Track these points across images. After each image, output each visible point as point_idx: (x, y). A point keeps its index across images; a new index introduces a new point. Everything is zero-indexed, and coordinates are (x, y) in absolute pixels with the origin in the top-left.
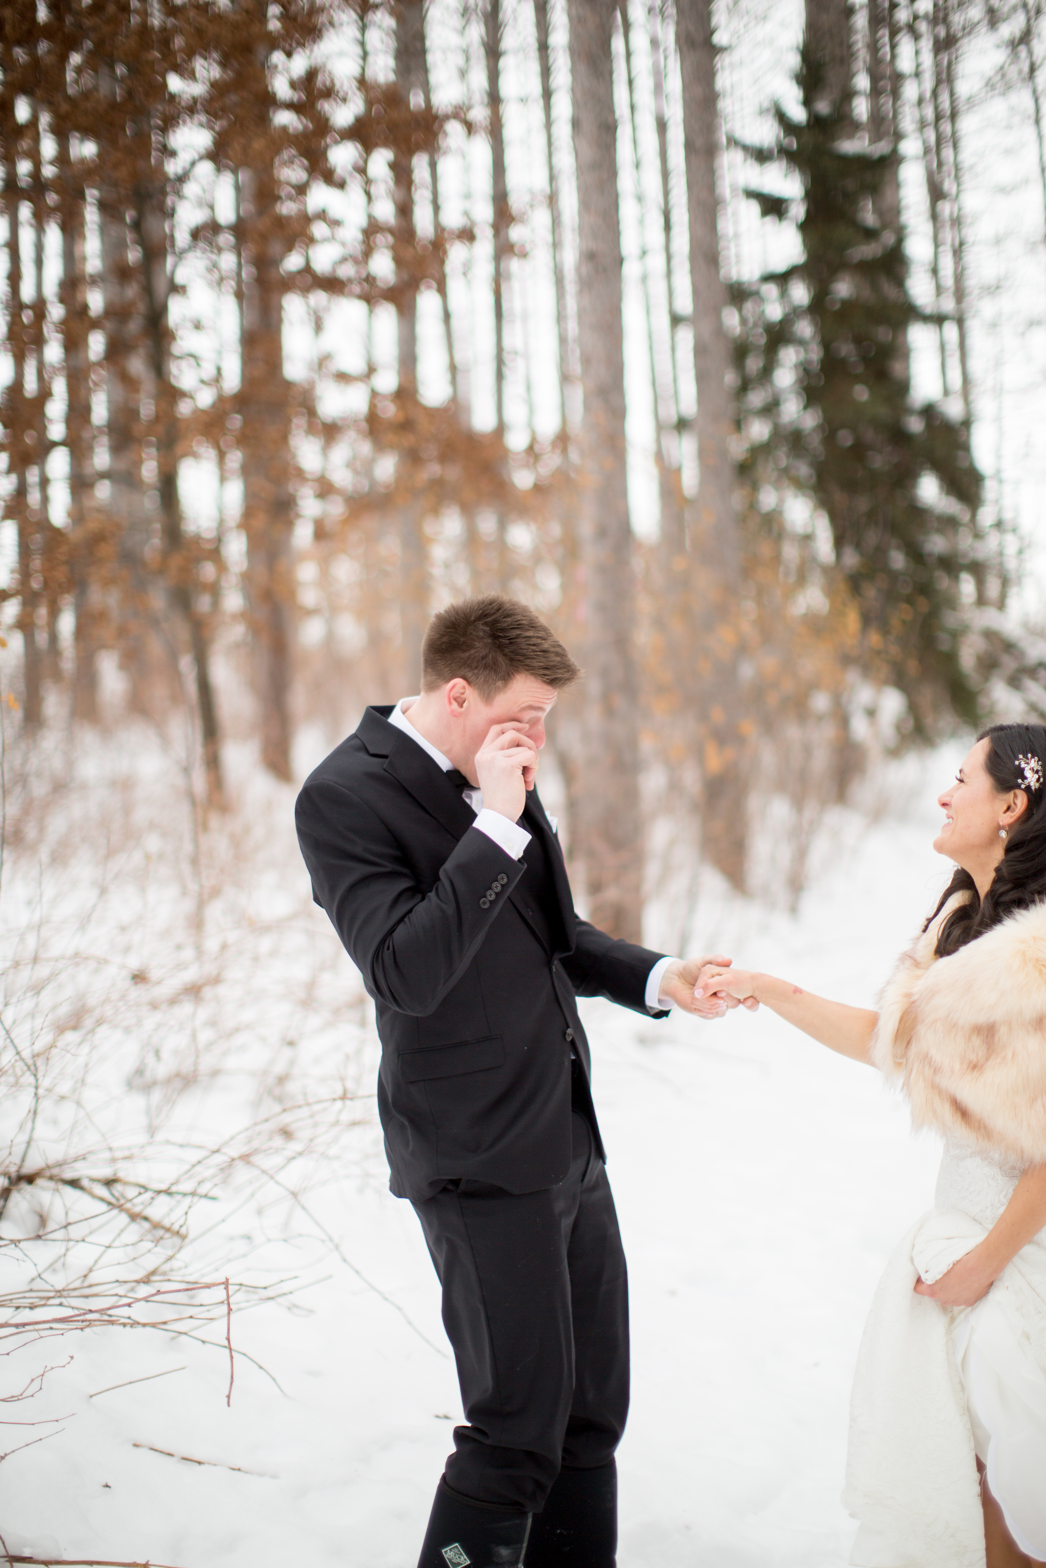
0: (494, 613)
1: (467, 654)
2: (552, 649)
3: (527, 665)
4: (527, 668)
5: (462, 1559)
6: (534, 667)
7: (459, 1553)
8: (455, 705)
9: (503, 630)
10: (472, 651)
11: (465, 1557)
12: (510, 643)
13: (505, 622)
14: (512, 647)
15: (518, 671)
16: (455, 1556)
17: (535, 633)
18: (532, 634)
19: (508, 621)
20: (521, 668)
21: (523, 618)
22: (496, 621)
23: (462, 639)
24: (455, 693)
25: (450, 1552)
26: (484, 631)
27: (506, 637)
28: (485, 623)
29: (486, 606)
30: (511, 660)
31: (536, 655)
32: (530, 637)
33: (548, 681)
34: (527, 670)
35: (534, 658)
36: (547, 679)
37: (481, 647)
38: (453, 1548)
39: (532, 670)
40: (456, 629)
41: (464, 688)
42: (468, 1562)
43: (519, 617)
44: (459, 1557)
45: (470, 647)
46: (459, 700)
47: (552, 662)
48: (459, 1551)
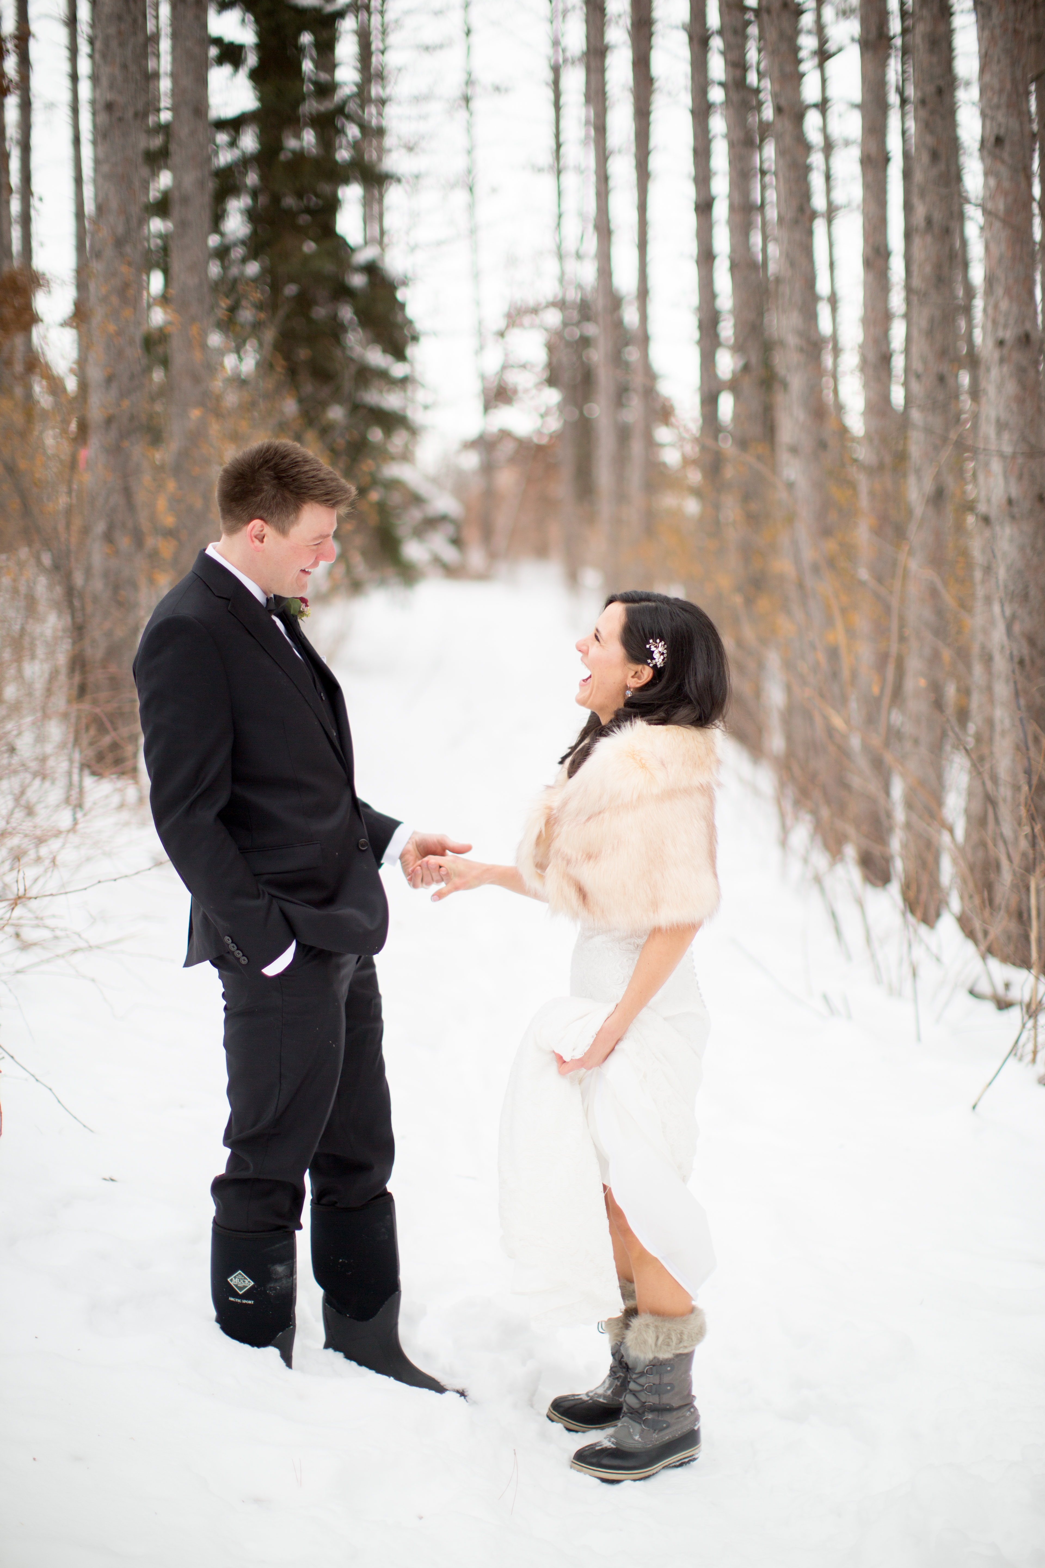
0: (273, 458)
1: (259, 498)
2: (328, 477)
3: (310, 496)
4: (311, 497)
5: (247, 1282)
6: (317, 495)
7: (243, 1278)
8: (257, 542)
9: (284, 471)
10: (263, 495)
11: (249, 1280)
12: (293, 480)
13: (284, 463)
14: (296, 483)
15: (305, 502)
16: (240, 1281)
17: (310, 467)
18: (308, 469)
19: (287, 462)
20: (307, 498)
21: (297, 456)
22: (276, 465)
23: (252, 486)
24: (254, 532)
25: (235, 1279)
26: (269, 475)
27: (288, 476)
28: (268, 468)
29: (265, 453)
30: (298, 494)
31: (316, 485)
32: (307, 471)
33: (331, 506)
34: (312, 500)
35: (315, 488)
36: (330, 504)
37: (268, 489)
38: (237, 1275)
39: (316, 499)
40: (245, 479)
41: (262, 526)
42: (252, 1283)
43: (294, 456)
44: (244, 1282)
45: (261, 491)
46: (259, 537)
47: (331, 487)
48: (243, 1276)
